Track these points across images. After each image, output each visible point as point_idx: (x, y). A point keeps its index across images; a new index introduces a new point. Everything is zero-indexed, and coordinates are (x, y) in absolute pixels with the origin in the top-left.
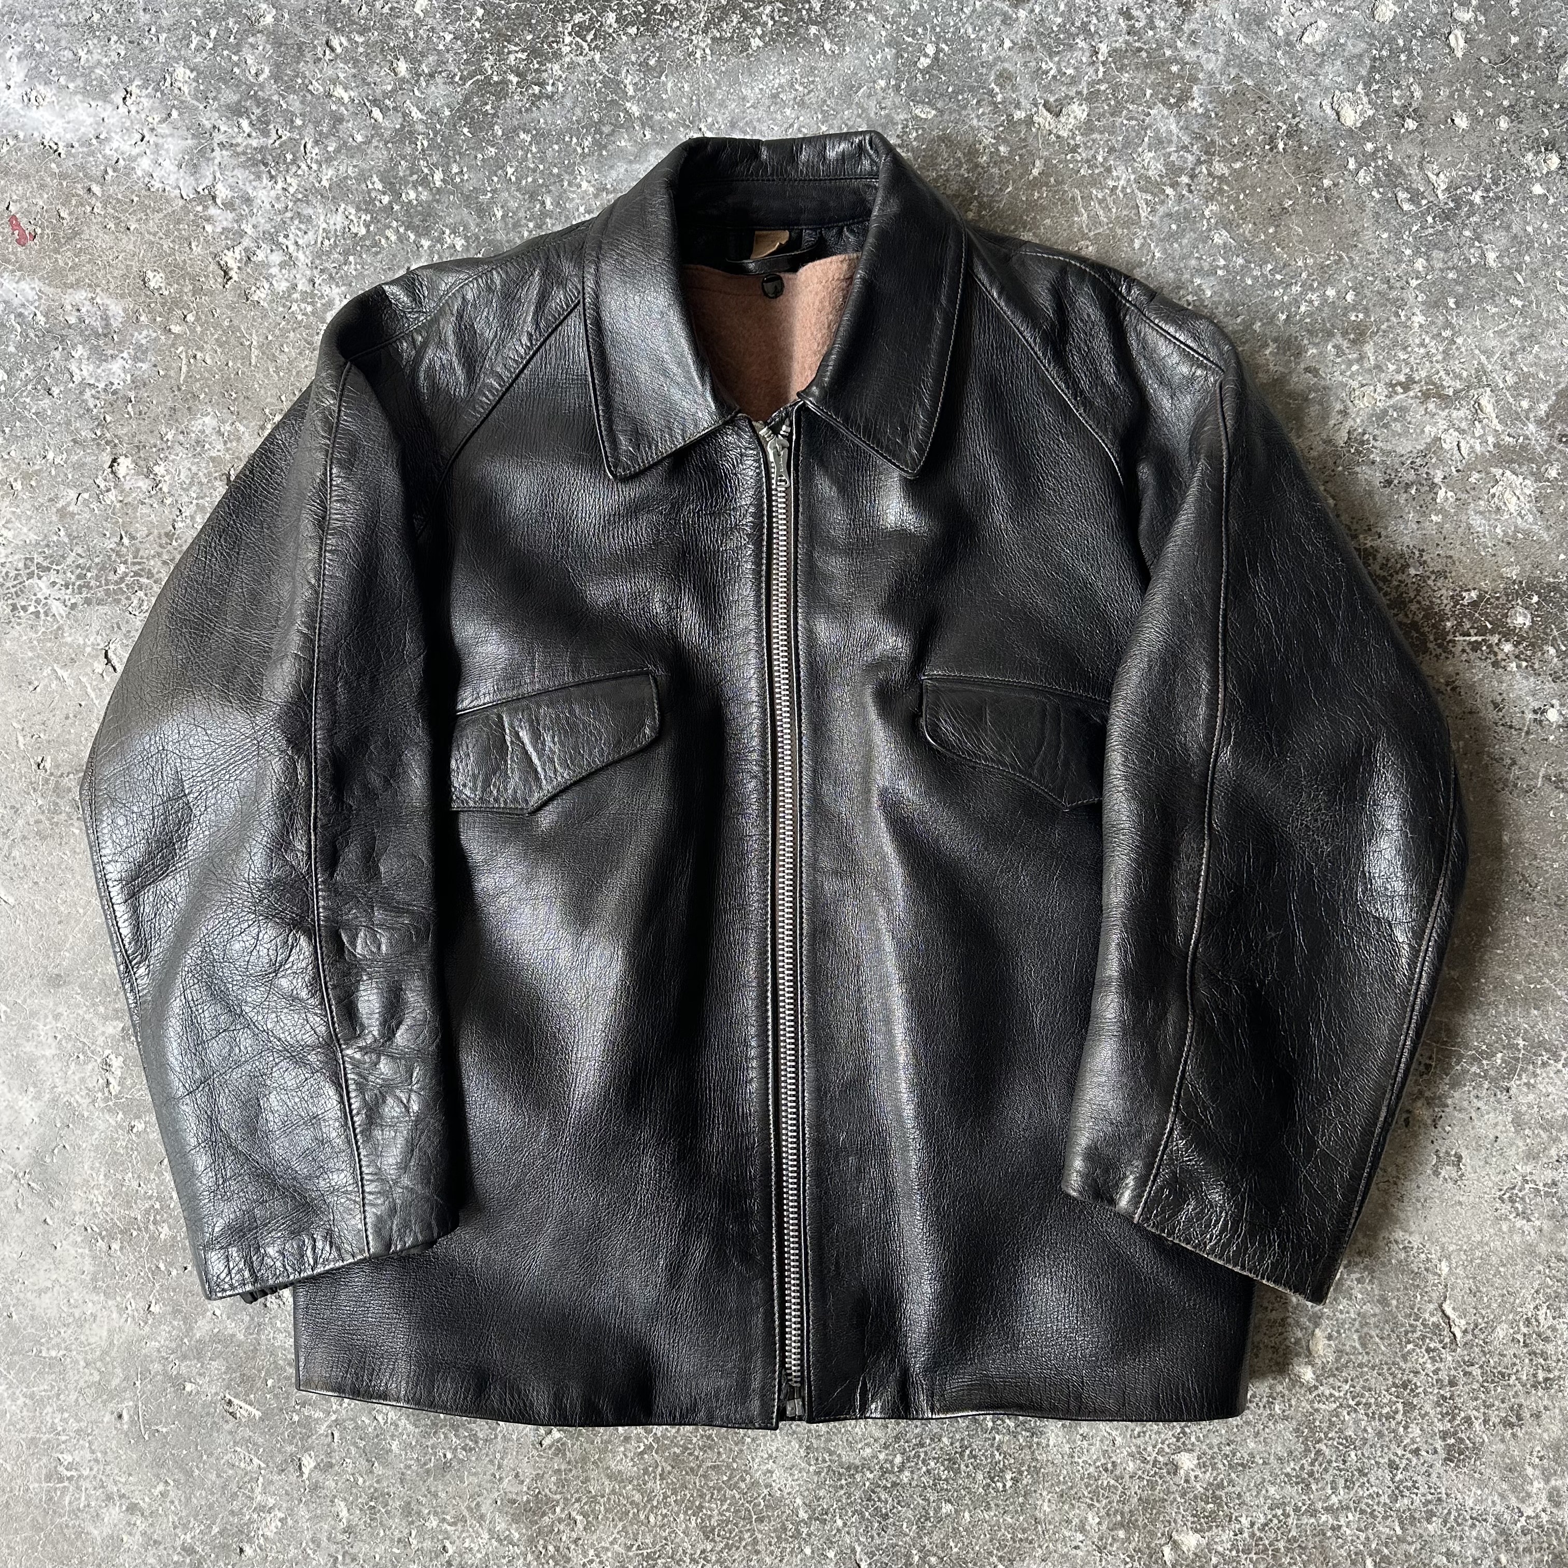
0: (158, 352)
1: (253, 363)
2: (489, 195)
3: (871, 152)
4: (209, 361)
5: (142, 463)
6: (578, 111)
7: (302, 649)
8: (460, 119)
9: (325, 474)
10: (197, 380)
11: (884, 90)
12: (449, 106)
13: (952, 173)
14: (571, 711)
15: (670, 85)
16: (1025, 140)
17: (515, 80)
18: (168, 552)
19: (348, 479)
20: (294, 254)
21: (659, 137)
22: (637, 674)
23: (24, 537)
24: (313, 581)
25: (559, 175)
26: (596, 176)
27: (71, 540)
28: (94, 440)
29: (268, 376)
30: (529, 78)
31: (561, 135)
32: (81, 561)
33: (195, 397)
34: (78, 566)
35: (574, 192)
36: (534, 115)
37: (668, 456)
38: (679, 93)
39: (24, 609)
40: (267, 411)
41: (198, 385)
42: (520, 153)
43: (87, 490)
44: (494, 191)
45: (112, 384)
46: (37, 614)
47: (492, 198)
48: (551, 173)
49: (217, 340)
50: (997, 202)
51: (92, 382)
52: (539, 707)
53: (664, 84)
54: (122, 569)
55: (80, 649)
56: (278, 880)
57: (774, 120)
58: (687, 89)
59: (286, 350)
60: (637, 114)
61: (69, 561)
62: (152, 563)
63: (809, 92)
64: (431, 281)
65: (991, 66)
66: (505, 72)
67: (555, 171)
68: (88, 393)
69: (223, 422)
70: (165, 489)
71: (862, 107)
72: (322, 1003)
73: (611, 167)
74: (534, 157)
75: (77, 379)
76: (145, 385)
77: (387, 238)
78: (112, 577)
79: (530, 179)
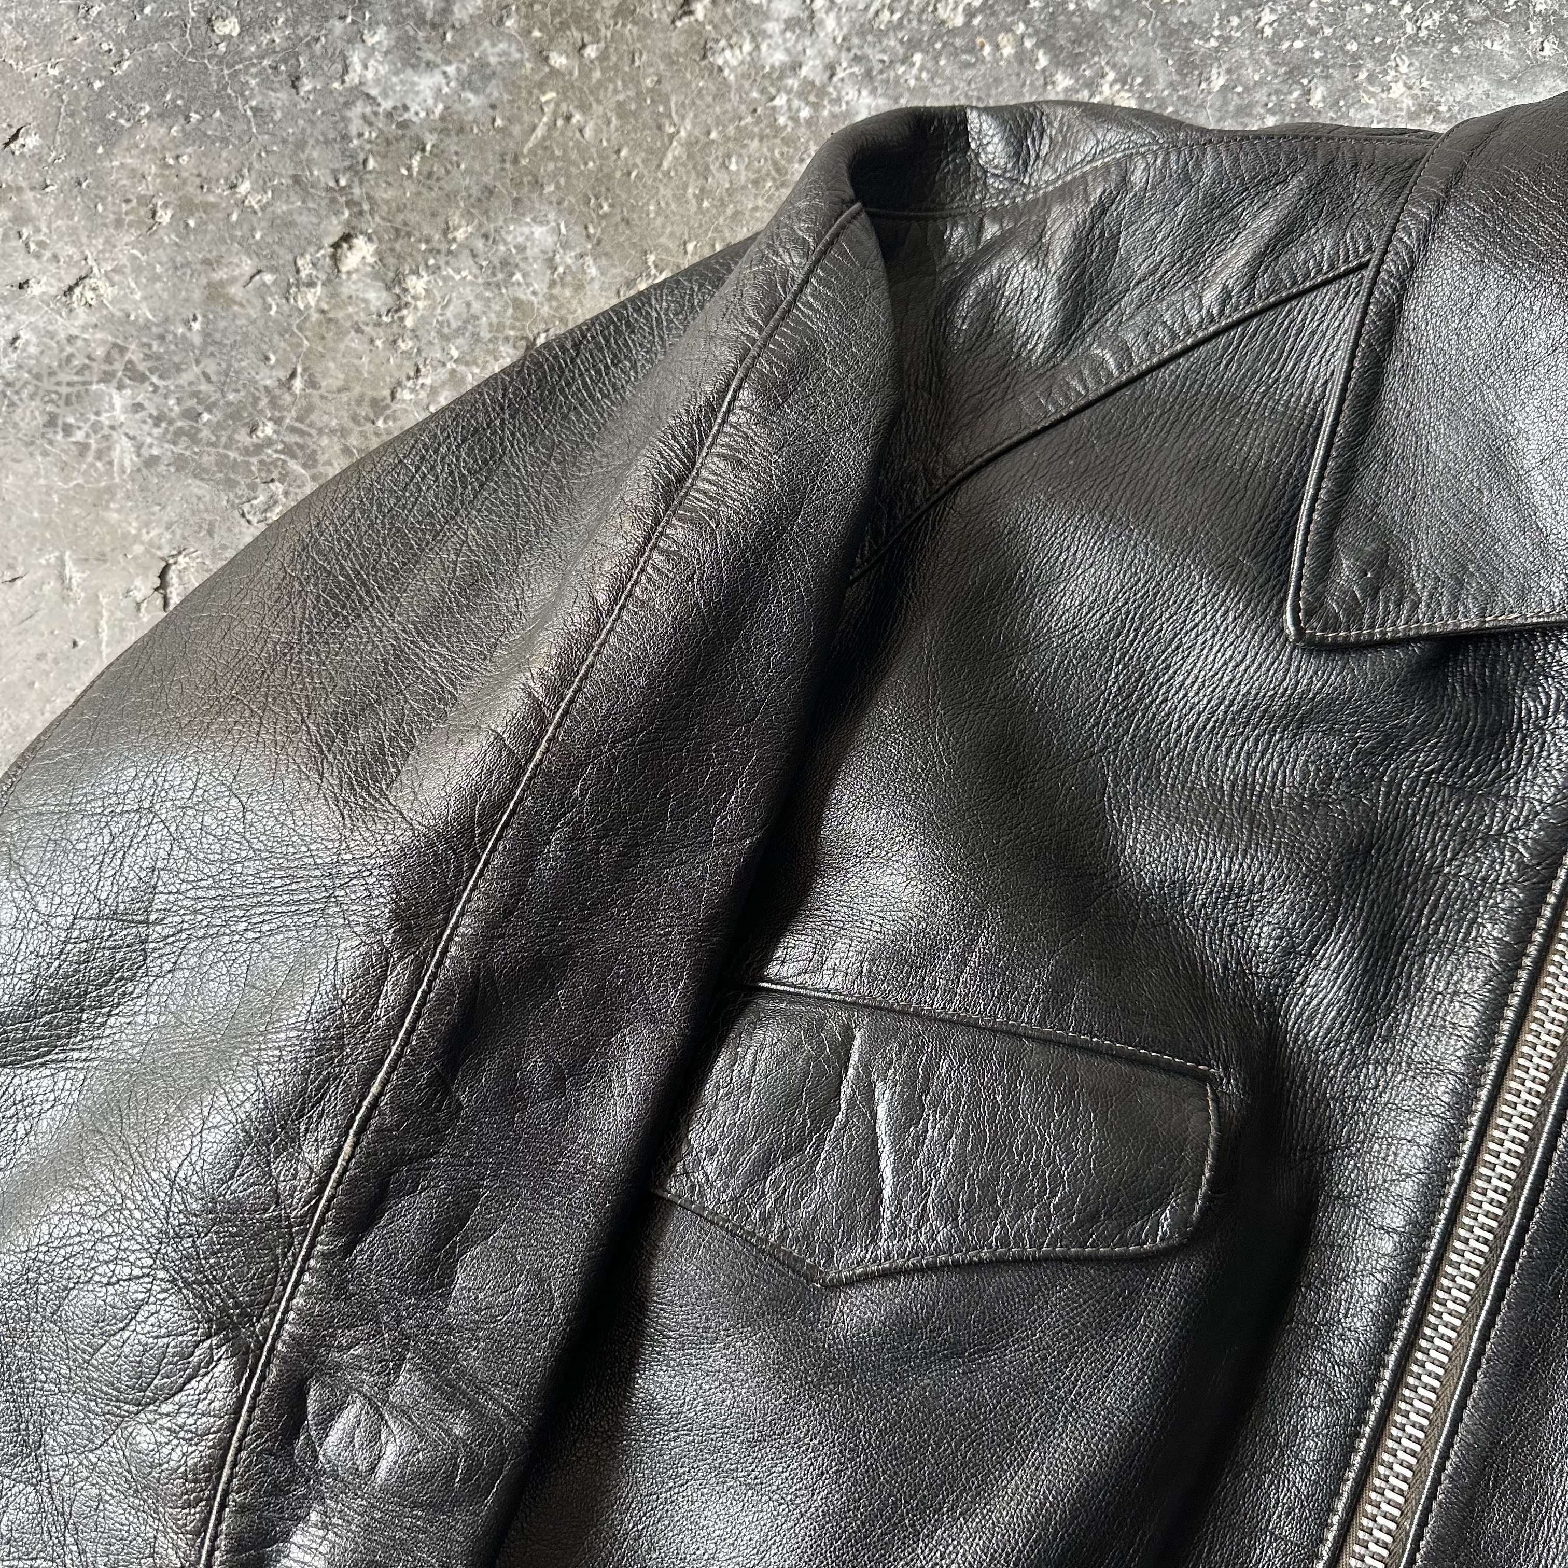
0: (512, 86)
1: (665, 166)
2: (1213, 43)
4: (588, 133)
5: (391, 261)
7: (517, 728)
9: (722, 394)
10: (553, 158)
14: (1010, 1091)
18: (363, 434)
19: (762, 421)
20: (821, 15)
22: (1180, 1072)
23: (129, 307)
24: (601, 598)
25: (1355, 57)
26: (1426, 83)
27: (205, 344)
28: (328, 189)
29: (680, 199)
32: (204, 387)
33: (537, 184)
34: (195, 394)
35: (1373, 95)
37: (1431, 637)
39: (68, 430)
40: (651, 258)
41: (551, 166)
43: (274, 270)
44: (1225, 40)
45: (406, 108)
46: (83, 448)
47: (1217, 50)
48: (1342, 47)
49: (620, 104)
51: (374, 92)
52: (942, 1048)
54: (268, 430)
55: (124, 542)
56: (236, 1207)
59: (733, 167)
61: (184, 379)
62: (325, 441)
64: (1066, 129)
67: (1352, 47)
68: (360, 108)
69: (566, 246)
70: (409, 322)
72: (199, 1532)
73: (1460, 78)
75: (352, 78)
76: (461, 131)
77: (997, 47)
78: (243, 437)
79: (1298, 44)
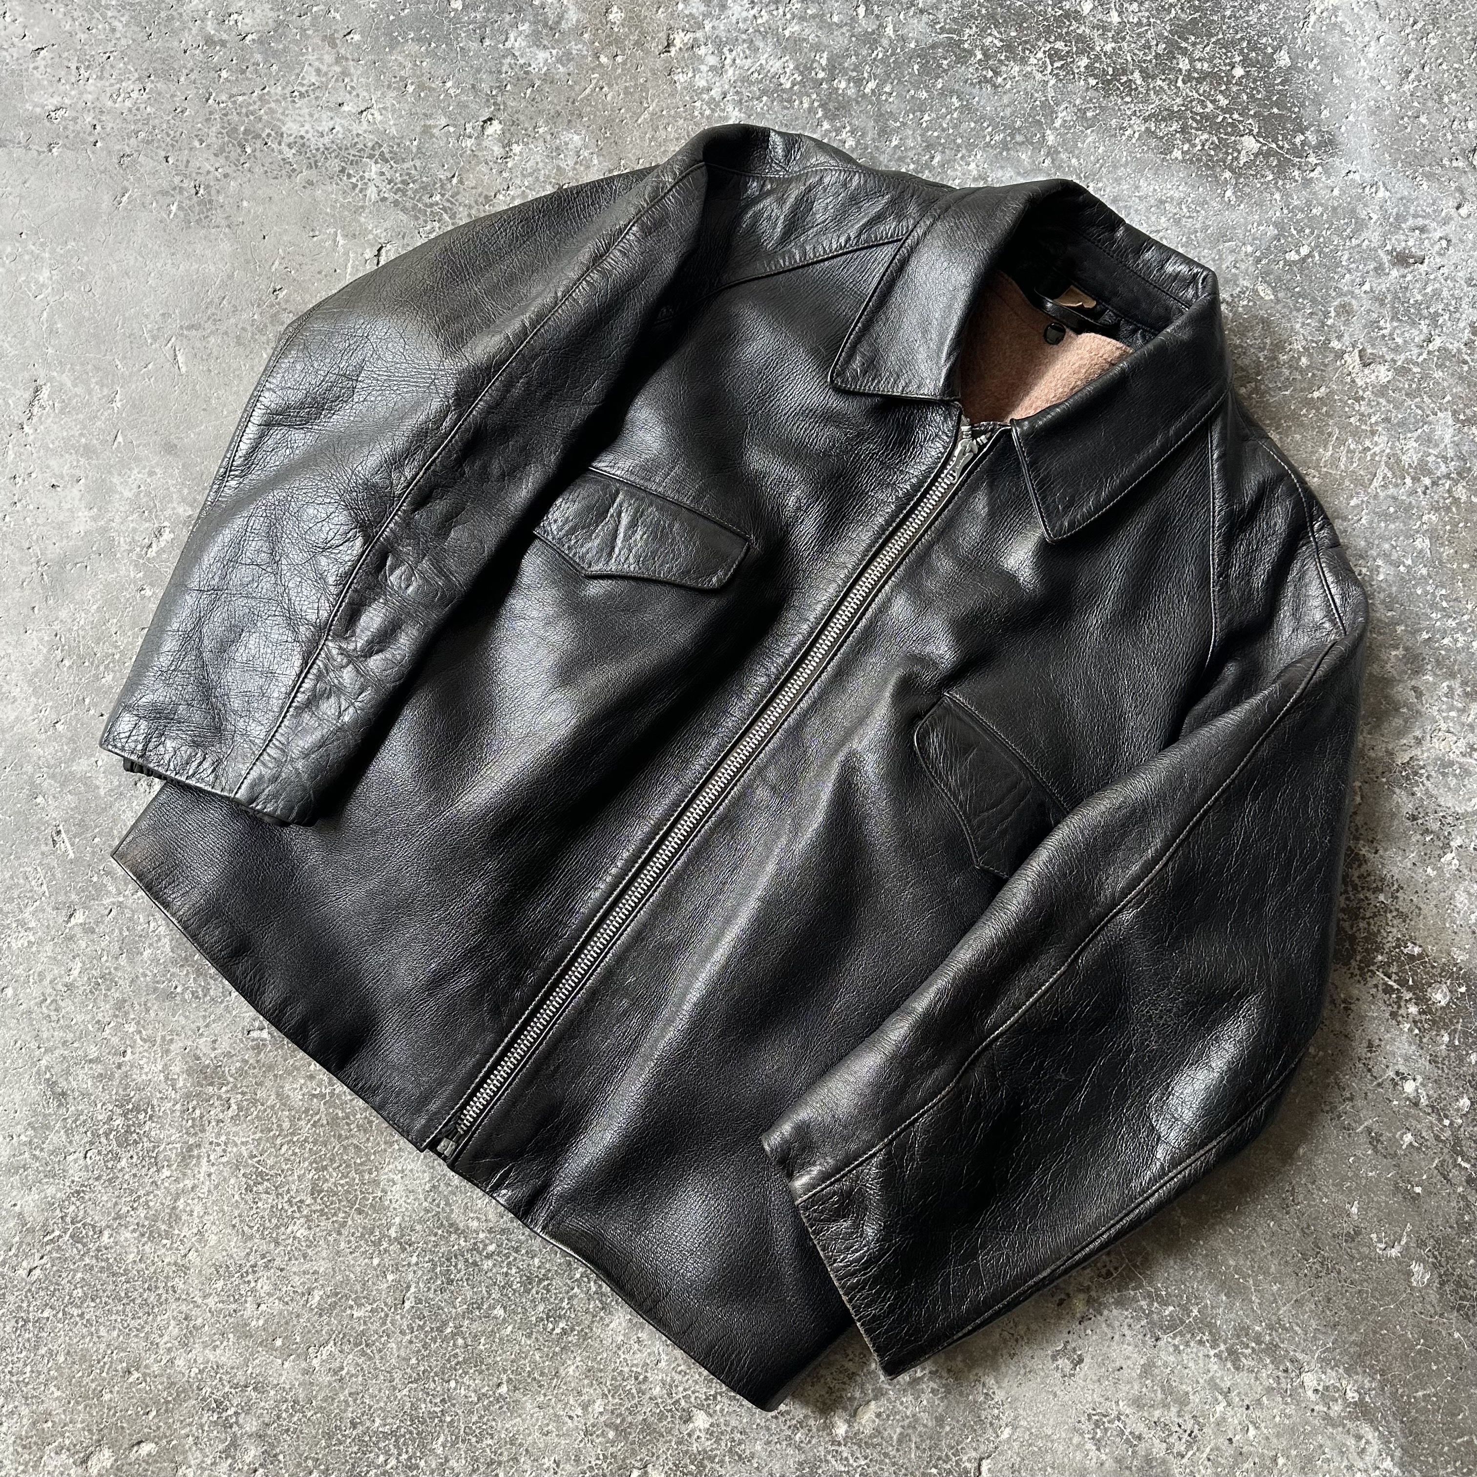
0: (579, 66)
1: (639, 121)
2: (898, 124)
3: (1200, 286)
4: (609, 98)
5: (508, 135)
6: (1008, 111)
7: (516, 335)
8: (919, 56)
9: (626, 226)
10: (590, 105)
11: (1246, 255)
12: (917, 42)
13: (1252, 350)
14: (671, 526)
15: (1090, 139)
16: (1326, 366)
17: (979, 56)
18: (478, 210)
19: (639, 241)
20: (727, 67)
21: (1053, 171)
22: (738, 535)
23: (387, 127)
24: (559, 294)
25: (959, 146)
26: (986, 166)
27: (418, 153)
28: (487, 95)
29: (642, 138)
30: (990, 62)
31: (983, 117)
32: (413, 172)
33: (580, 116)
34: (409, 174)
35: (961, 166)
36: (974, 91)
37: (882, 396)
38: (1092, 150)
39: (349, 176)
40: (623, 162)
41: (589, 109)
42: (944, 110)
43: (455, 126)
44: (904, 124)
45: (530, 65)
46: (355, 186)
47: (898, 128)
48: (954, 140)
49: (626, 87)
50: (1270, 395)
51: (517, 54)
52: (651, 505)
53: (1086, 136)
54: (438, 198)
55: (365, 232)
56: (374, 485)
57: (1148, 218)
58: (1100, 151)
59: (669, 129)
60: (1050, 143)
61: (405, 166)
62: (461, 209)
63: (1190, 217)
64: (807, 151)
65: (1341, 294)
66: (976, 46)
68: (509, 60)
69: (586, 148)
70: (510, 165)
71: (1221, 256)
72: (338, 595)
73: (1002, 167)
74: (951, 120)
75: (508, 45)
76: (552, 82)
77: (801, 103)
78: (426, 199)
79: (936, 134)
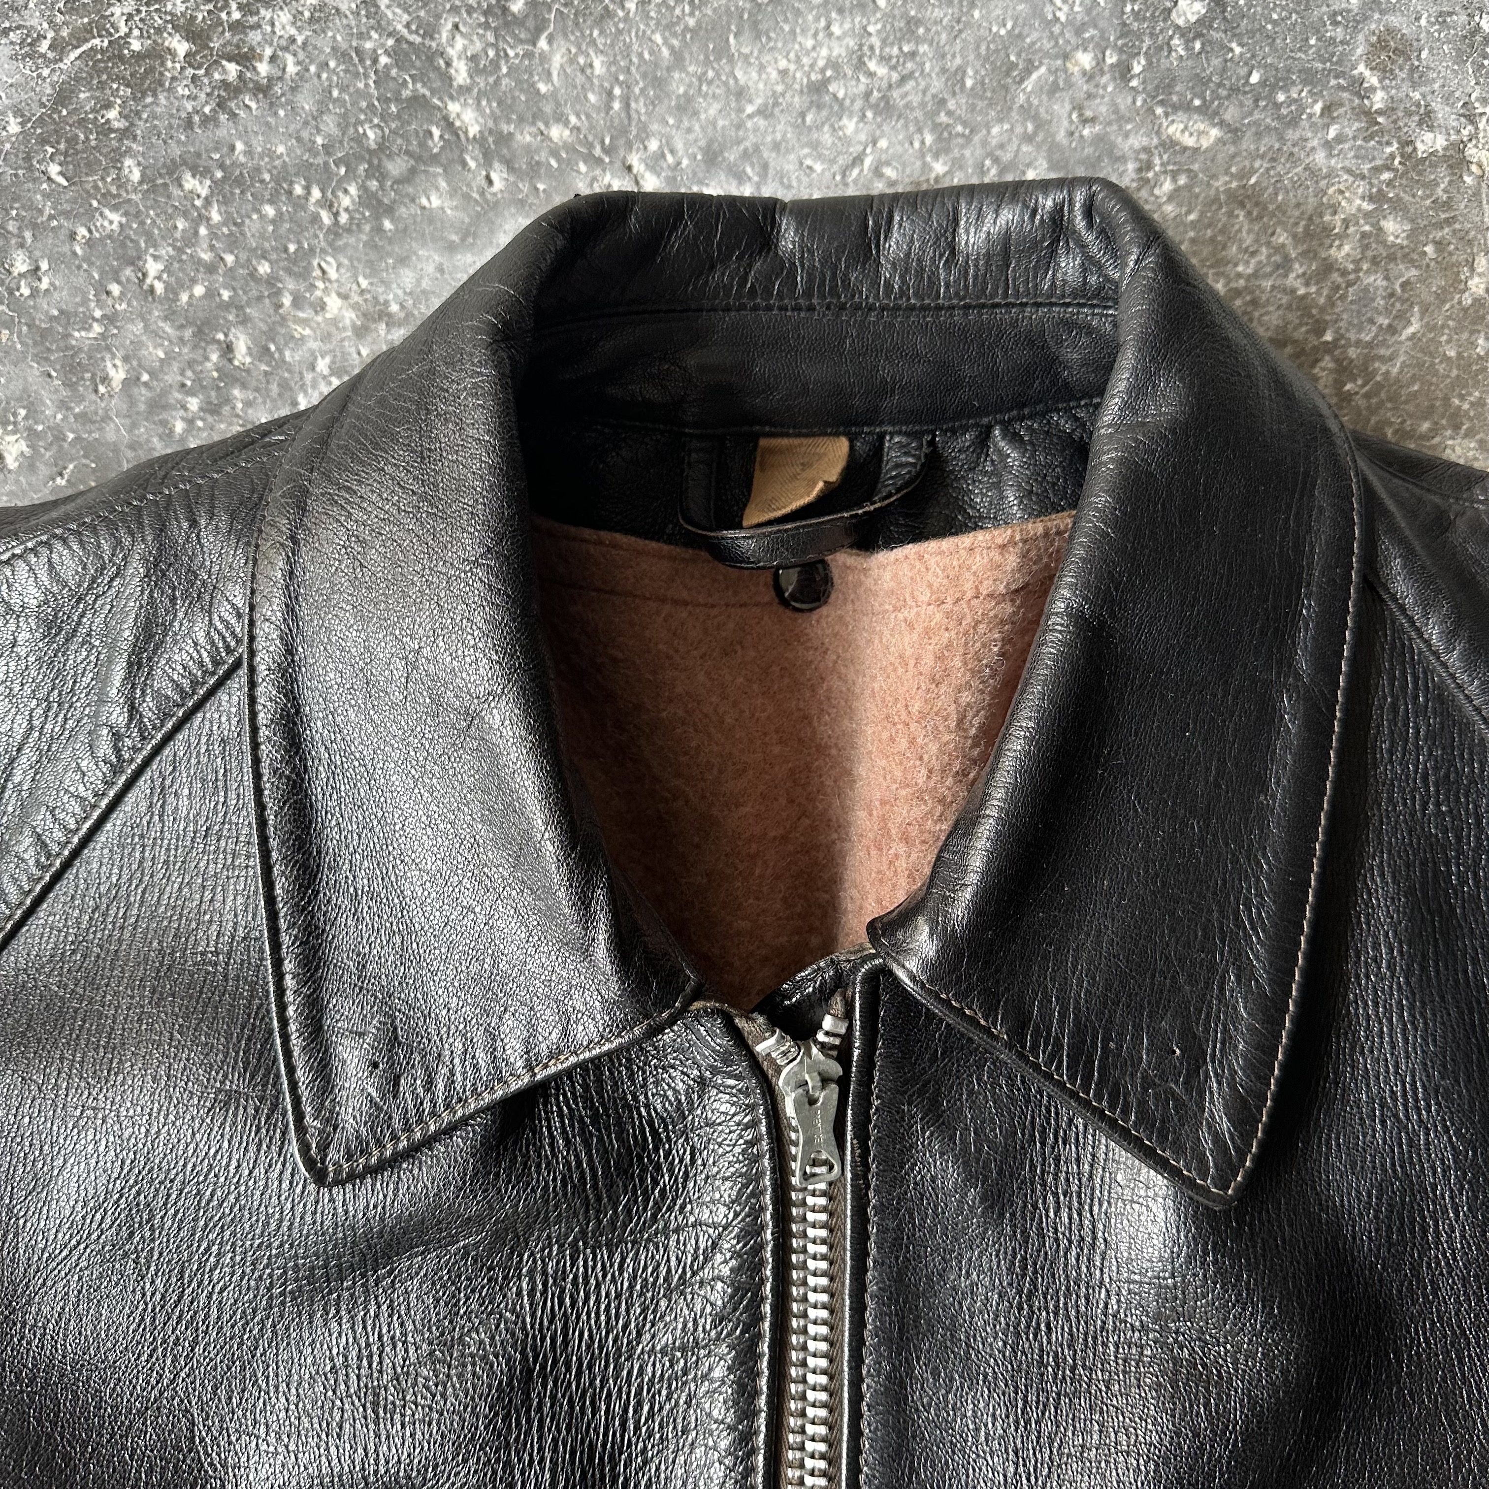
2: (97, 328)
6: (330, 124)
8: (43, 141)
11: (1089, 76)
12: (18, 112)
13: (1267, 284)
15: (557, 60)
16: (1447, 205)
17: (181, 47)
21: (525, 187)
25: (271, 281)
26: (364, 283)
30: (215, 44)
31: (283, 177)
35: (305, 322)
36: (221, 133)
38: (580, 79)
42: (181, 224)
44: (110, 319)
47: (103, 336)
48: (253, 275)
50: (1381, 358)
53: (544, 58)
57: (815, 145)
58: (599, 66)
60: (473, 130)
63: (903, 79)
65: (1356, 22)
66: (159, 31)
67: (264, 268)
71: (1036, 118)
73: (403, 261)
74: (213, 235)
79: (199, 290)
